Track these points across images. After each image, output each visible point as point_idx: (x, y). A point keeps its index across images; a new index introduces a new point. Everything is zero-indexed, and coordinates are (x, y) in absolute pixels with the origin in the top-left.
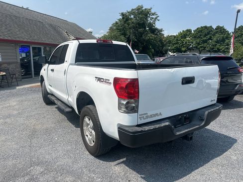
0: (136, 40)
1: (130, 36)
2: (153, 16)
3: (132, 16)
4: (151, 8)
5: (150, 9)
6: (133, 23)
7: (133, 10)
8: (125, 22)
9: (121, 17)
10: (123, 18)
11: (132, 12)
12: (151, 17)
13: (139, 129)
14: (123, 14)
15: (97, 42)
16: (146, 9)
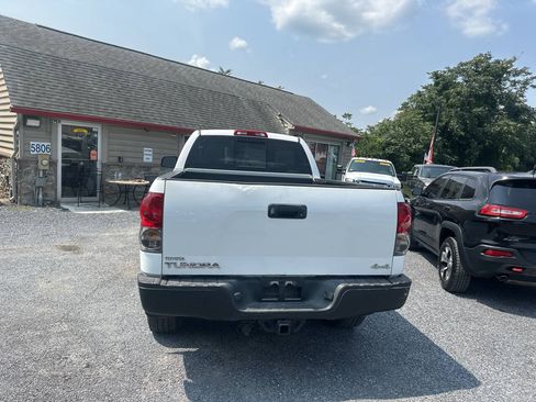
0: (463, 133)
1: (447, 123)
2: (517, 79)
3: (460, 79)
4: (515, 59)
5: (510, 62)
6: (458, 93)
7: (462, 64)
8: (440, 93)
9: (432, 82)
10: (437, 84)
11: (459, 71)
12: (512, 79)
13: (163, 283)
14: (436, 76)
15: (235, 133)
16: (498, 62)
